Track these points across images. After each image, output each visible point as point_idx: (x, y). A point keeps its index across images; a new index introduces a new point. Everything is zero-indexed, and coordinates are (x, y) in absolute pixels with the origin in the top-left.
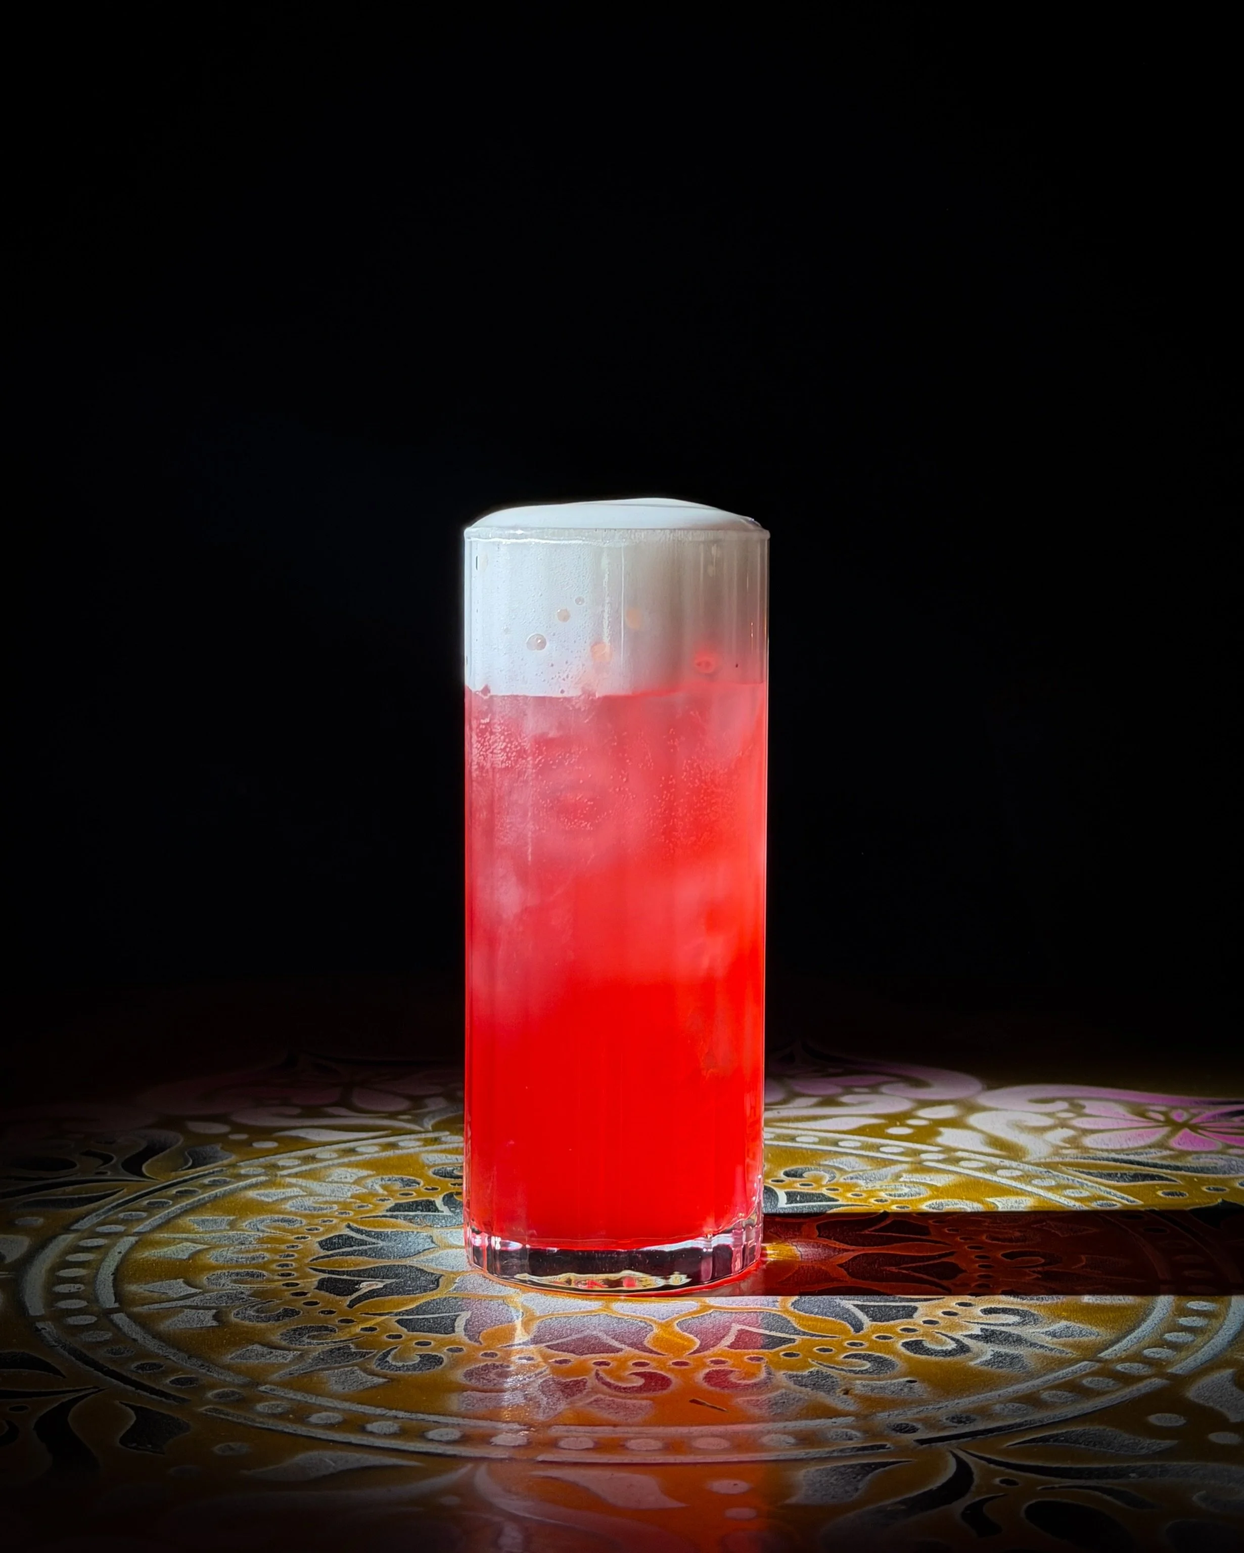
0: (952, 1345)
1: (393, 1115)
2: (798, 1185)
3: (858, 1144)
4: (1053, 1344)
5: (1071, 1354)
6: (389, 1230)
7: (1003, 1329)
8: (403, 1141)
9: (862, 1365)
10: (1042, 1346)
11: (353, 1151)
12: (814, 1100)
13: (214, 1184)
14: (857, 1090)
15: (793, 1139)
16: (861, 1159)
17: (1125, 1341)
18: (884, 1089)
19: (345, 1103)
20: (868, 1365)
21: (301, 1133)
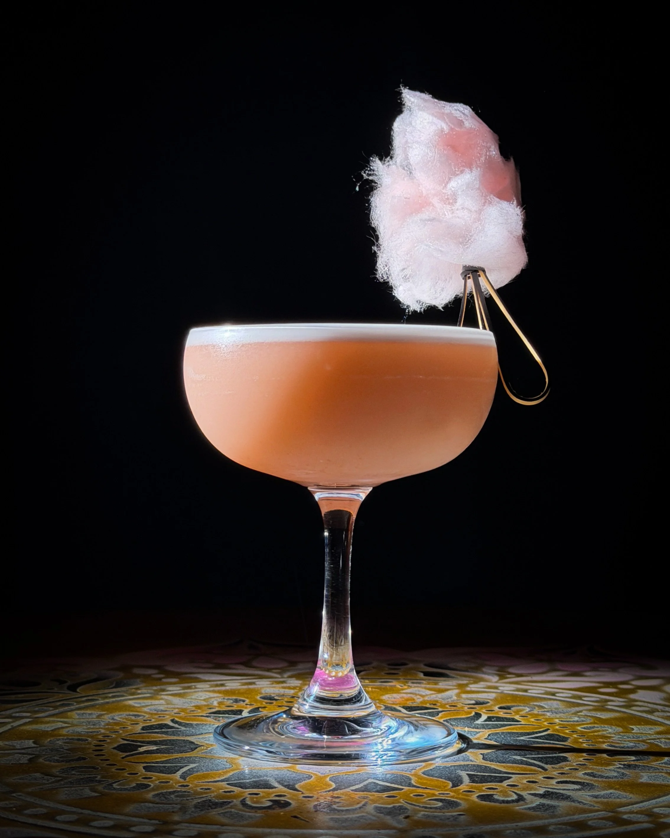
0: (515, 797)
1: (269, 670)
2: (502, 713)
3: (570, 695)
4: (591, 801)
5: (597, 807)
6: (195, 723)
7: (561, 792)
8: (258, 681)
9: (437, 804)
10: (579, 802)
11: (222, 685)
12: (565, 673)
13: (113, 697)
14: (600, 669)
15: (526, 691)
16: (561, 702)
17: (645, 803)
18: (620, 670)
19: (247, 664)
20: (440, 804)
21: (199, 676)
